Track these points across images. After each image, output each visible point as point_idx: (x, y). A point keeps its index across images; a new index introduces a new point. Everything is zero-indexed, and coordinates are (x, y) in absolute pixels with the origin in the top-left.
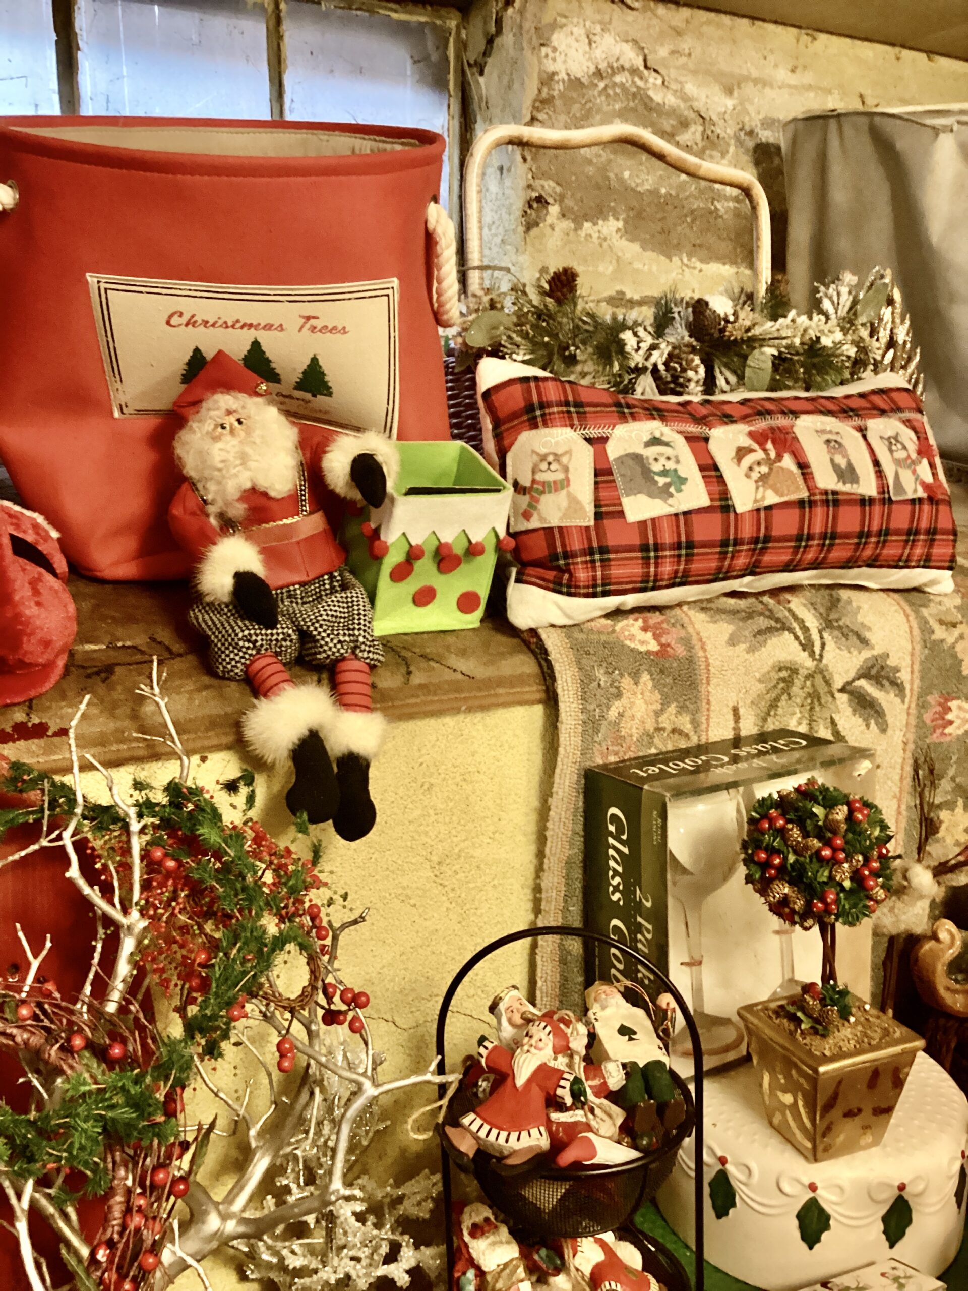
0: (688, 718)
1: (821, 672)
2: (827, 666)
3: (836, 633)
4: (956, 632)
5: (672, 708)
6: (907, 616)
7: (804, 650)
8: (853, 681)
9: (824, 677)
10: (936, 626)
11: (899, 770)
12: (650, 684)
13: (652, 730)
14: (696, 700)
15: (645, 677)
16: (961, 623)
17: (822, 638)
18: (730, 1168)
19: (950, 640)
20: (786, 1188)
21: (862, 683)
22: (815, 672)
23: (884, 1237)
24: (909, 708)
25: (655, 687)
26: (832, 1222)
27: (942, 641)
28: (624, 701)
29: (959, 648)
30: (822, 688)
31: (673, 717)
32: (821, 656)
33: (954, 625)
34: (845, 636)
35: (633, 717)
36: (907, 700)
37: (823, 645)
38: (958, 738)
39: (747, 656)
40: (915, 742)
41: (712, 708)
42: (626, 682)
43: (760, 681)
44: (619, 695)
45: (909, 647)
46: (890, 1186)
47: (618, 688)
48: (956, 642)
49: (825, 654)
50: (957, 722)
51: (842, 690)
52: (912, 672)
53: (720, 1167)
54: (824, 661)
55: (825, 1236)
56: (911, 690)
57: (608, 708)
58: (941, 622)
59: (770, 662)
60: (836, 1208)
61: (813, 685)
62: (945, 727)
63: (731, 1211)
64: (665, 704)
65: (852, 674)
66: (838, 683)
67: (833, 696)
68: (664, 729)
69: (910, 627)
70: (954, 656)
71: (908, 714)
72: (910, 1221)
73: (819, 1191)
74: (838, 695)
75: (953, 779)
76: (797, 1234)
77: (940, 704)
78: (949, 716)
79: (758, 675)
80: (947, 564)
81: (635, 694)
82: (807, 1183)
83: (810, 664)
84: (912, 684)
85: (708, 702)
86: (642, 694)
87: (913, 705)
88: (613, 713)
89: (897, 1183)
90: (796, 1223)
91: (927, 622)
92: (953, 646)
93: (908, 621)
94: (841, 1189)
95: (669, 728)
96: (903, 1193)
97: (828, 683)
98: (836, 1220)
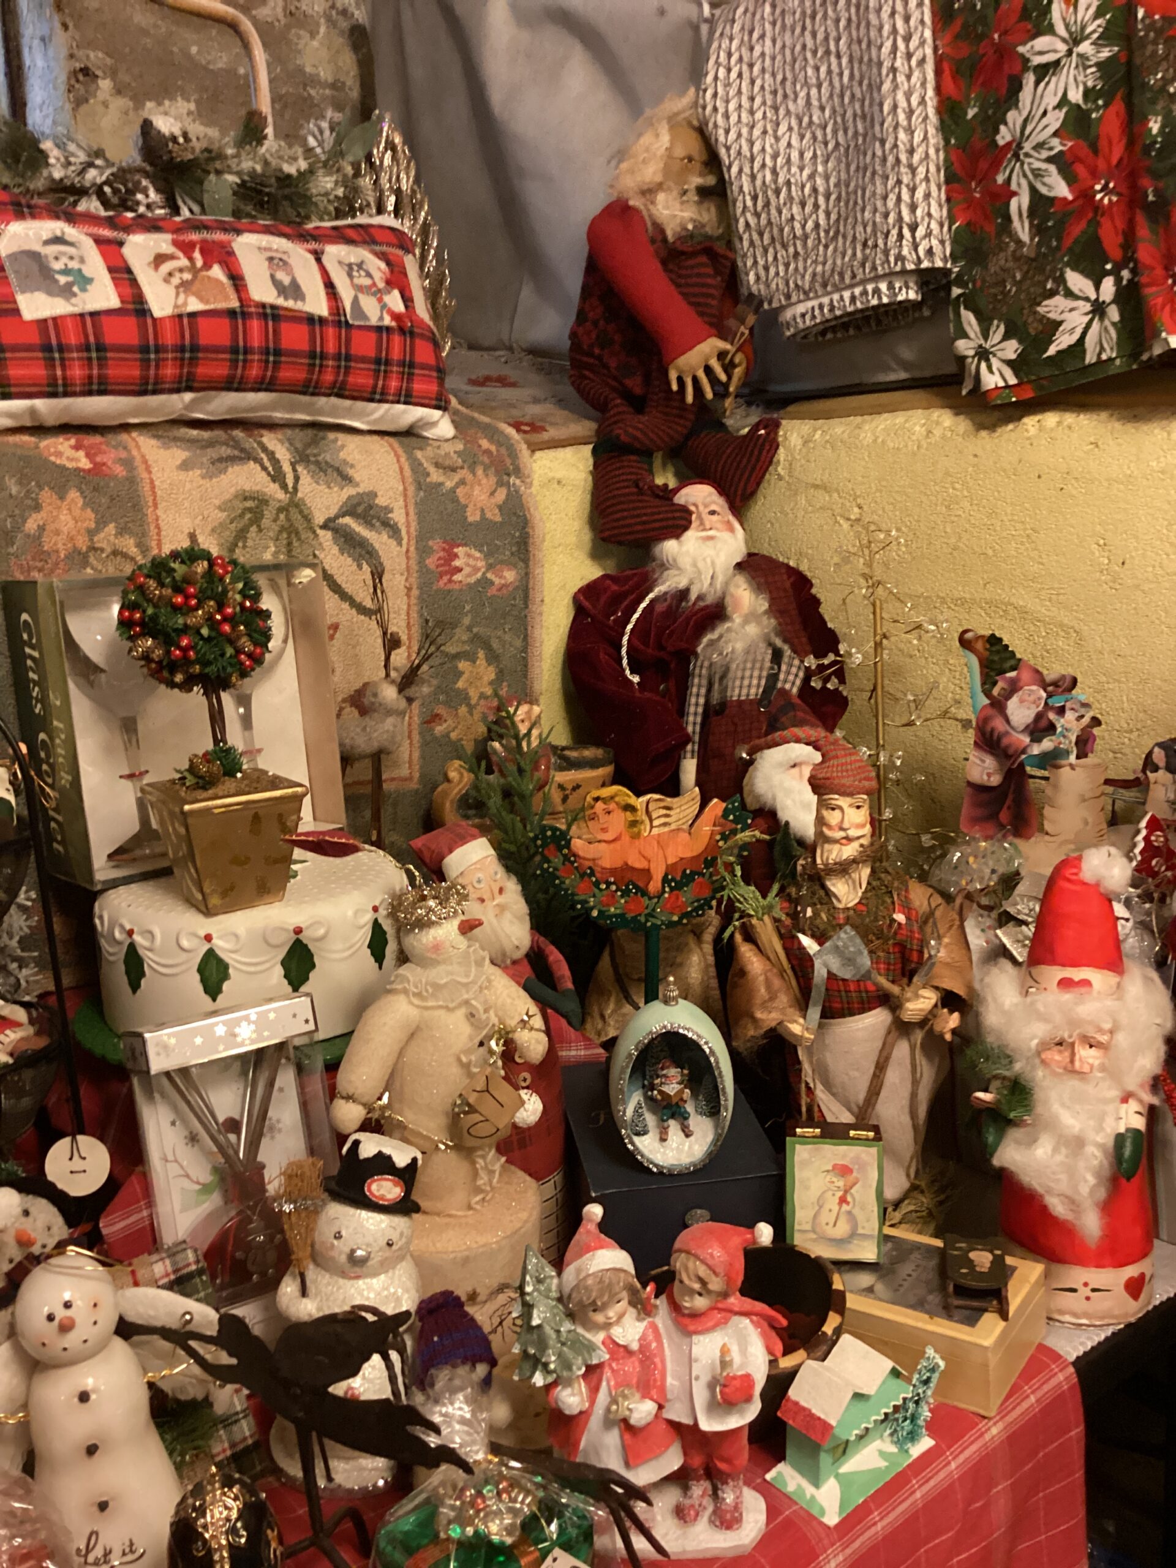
0: (132, 541)
1: (297, 506)
2: (302, 499)
3: (312, 467)
4: (457, 477)
5: (111, 528)
6: (398, 457)
7: (274, 481)
8: (337, 517)
9: (301, 512)
10: (432, 469)
11: (404, 616)
12: (80, 502)
13: (84, 549)
14: (142, 522)
15: (73, 494)
16: (462, 468)
17: (295, 470)
18: (137, 938)
19: (449, 484)
20: (185, 943)
21: (347, 520)
22: (288, 505)
23: (286, 982)
24: (408, 551)
25: (85, 505)
26: (231, 971)
27: (441, 484)
28: (43, 514)
29: (460, 492)
30: (300, 524)
31: (112, 538)
32: (295, 488)
33: (454, 470)
34: (325, 472)
35: (57, 533)
36: (405, 542)
37: (297, 479)
38: (470, 586)
39: (202, 482)
40: (420, 588)
41: (163, 533)
42: (46, 496)
43: (220, 508)
44: (37, 507)
45: (401, 488)
46: (286, 930)
47: (36, 500)
48: (457, 485)
49: (300, 487)
50: (467, 570)
51: (324, 527)
52: (407, 514)
53: (129, 941)
54: (300, 495)
55: (226, 986)
56: (408, 532)
57: (24, 521)
58: (437, 465)
59: (233, 490)
60: (233, 956)
61: (288, 519)
62: (453, 575)
63: (143, 982)
64: (101, 524)
65: (333, 512)
66: (319, 518)
67: (314, 532)
68: (102, 550)
69: (401, 469)
70: (455, 500)
71: (408, 558)
72: (313, 966)
73: (214, 941)
74: (320, 532)
75: (469, 629)
76: (200, 988)
77: (444, 549)
78: (457, 563)
79: (217, 502)
80: (434, 402)
81: (59, 508)
82: (202, 933)
83: (281, 495)
84: (408, 526)
85: (158, 527)
86: (69, 509)
87: (412, 549)
88: (31, 525)
89: (292, 928)
90: (197, 977)
91: (421, 464)
92: (453, 490)
93: (398, 461)
94: (236, 936)
95: (109, 550)
96: (301, 937)
97: (307, 518)
98: (235, 968)
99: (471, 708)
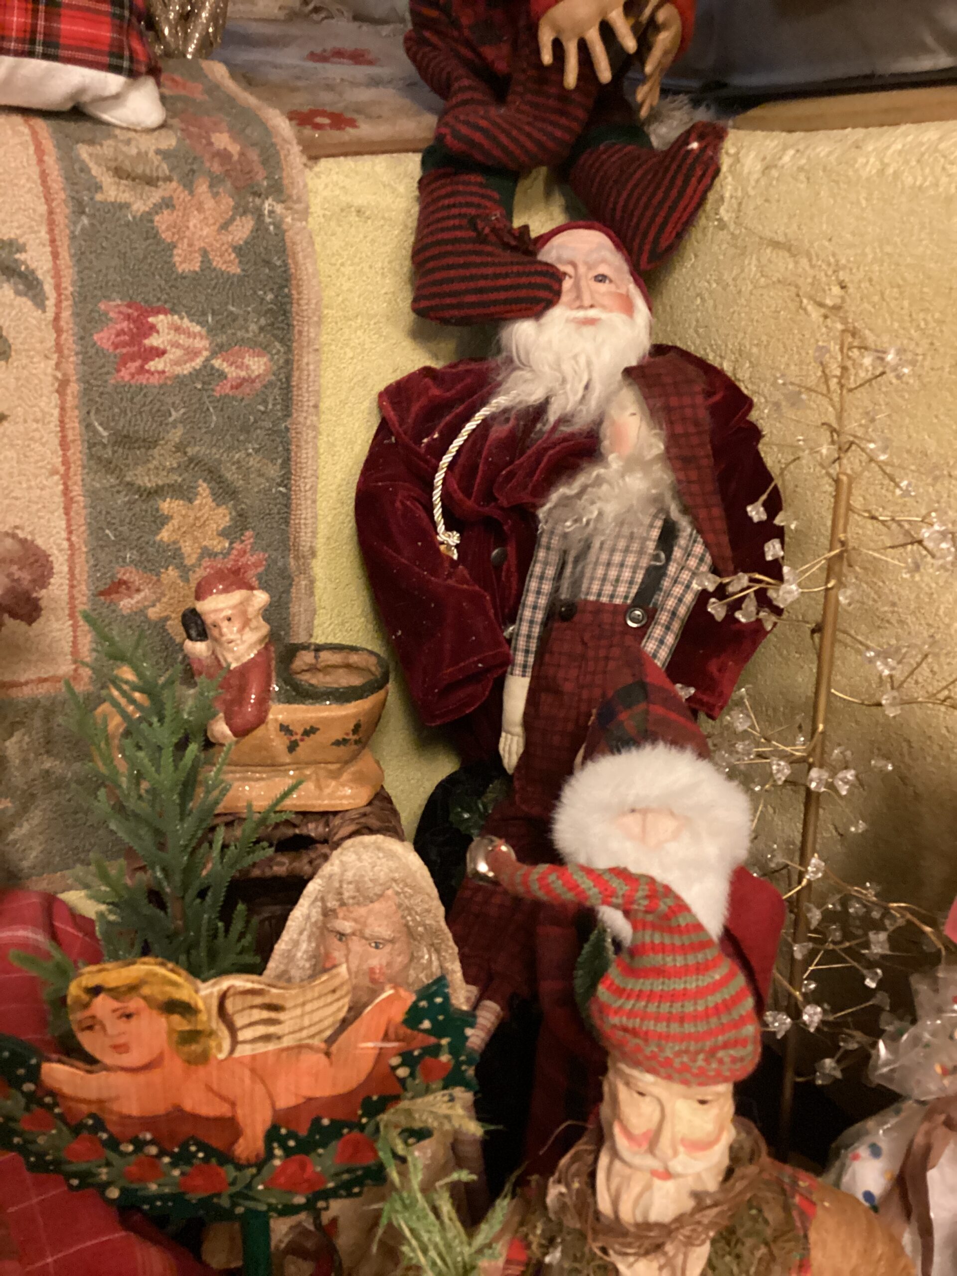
4: (156, 196)
6: (40, 152)
10: (107, 180)
11: (54, 426)
16: (169, 179)
19: (139, 207)
24: (57, 318)
27: (127, 206)
29: (162, 221)
33: (151, 181)
36: (50, 303)
38: (181, 381)
40: (84, 380)
45: (43, 209)
48: (157, 208)
50: (174, 354)
52: (55, 255)
56: (58, 287)
58: (119, 172)
62: (146, 360)
69: (44, 176)
70: (152, 235)
71: (59, 331)
75: (180, 448)
77: (128, 317)
78: (154, 341)
80: (106, 60)
84: (57, 274)
87: (66, 314)
91: (85, 169)
92: (148, 217)
93: (40, 161)
99: (185, 571)
